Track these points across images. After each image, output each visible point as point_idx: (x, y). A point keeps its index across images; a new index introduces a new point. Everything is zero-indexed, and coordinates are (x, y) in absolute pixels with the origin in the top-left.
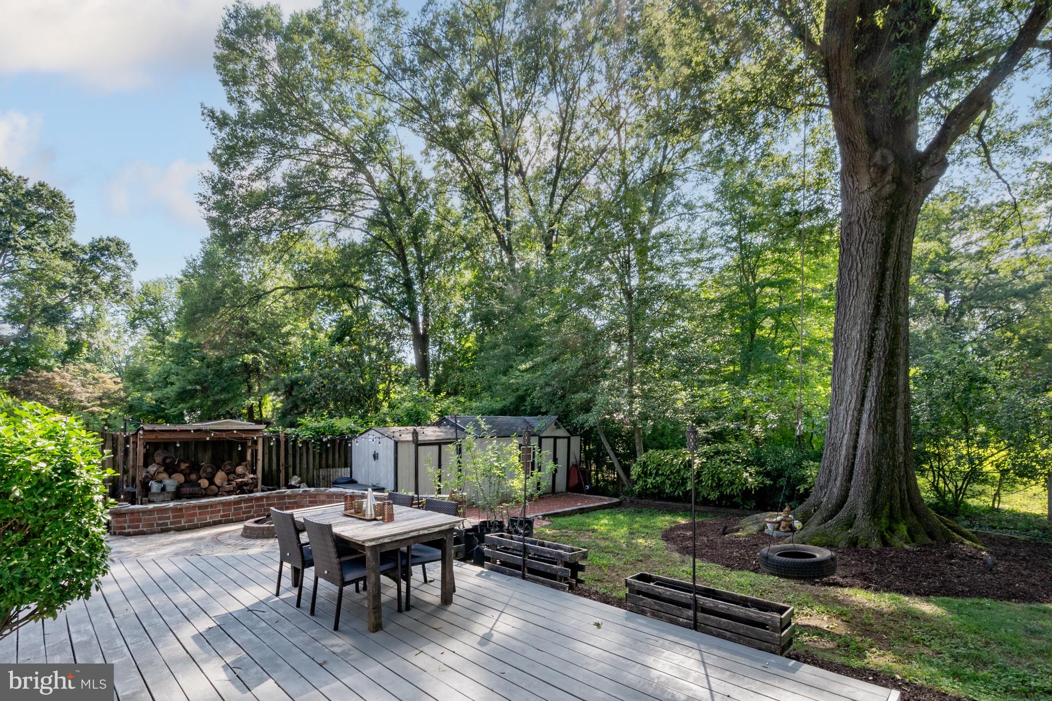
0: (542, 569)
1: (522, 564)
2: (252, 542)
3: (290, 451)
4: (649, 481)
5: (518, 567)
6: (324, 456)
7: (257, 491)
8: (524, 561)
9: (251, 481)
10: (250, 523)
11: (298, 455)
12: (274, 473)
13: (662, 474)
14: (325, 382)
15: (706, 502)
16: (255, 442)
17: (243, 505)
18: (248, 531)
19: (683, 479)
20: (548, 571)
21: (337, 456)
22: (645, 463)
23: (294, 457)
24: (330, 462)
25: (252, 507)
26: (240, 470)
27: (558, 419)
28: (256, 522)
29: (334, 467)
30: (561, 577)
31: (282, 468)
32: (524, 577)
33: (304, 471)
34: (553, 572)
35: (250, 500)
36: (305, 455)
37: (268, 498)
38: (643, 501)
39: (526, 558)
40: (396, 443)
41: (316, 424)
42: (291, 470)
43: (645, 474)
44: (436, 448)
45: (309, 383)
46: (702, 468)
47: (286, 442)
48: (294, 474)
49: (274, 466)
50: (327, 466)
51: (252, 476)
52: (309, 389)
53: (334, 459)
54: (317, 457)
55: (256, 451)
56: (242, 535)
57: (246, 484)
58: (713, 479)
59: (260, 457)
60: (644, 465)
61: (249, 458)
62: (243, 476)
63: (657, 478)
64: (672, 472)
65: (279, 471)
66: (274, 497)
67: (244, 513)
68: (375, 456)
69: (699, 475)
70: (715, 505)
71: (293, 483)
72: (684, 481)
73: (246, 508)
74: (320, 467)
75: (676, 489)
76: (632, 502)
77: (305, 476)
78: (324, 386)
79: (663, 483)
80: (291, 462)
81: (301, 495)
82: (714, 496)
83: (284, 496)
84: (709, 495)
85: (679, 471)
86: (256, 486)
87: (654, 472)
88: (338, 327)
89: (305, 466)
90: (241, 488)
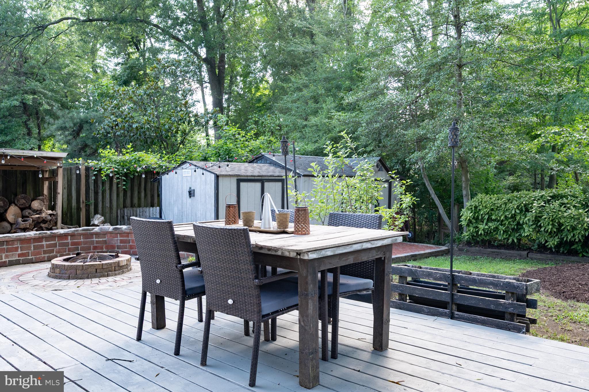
0: (481, 305)
1: (448, 299)
2: (64, 282)
3: (92, 187)
4: (481, 227)
5: (443, 305)
6: (129, 194)
7: (57, 229)
8: (453, 295)
9: (49, 218)
10: (58, 261)
11: (100, 192)
12: (74, 211)
13: (495, 220)
14: (119, 120)
15: (543, 248)
16: (54, 173)
17: (44, 243)
18: (57, 271)
19: (518, 224)
20: (492, 307)
21: (143, 194)
22: (476, 207)
23: (96, 193)
24: (136, 201)
25: (55, 245)
26: (36, 204)
27: (380, 160)
28: (65, 260)
29: (139, 206)
30: (512, 315)
31: (82, 206)
32: (452, 317)
33: (107, 210)
34: (501, 309)
35: (53, 237)
36: (108, 192)
37: (73, 235)
38: (473, 249)
39: (455, 292)
40: (217, 177)
41: (121, 158)
42: (92, 208)
43: (476, 219)
44: (258, 185)
45: (100, 122)
46: (540, 212)
47: (87, 177)
48: (96, 212)
49: (74, 203)
50: (132, 206)
51: (50, 212)
52: (101, 128)
53: (139, 198)
54: (121, 195)
55: (56, 184)
56: (49, 276)
57: (44, 221)
58: (553, 225)
59: (60, 190)
60: (476, 209)
61: (46, 192)
62: (40, 212)
63: (490, 224)
64: (506, 217)
65: (79, 209)
66: (80, 235)
67: (45, 252)
68: (191, 193)
69: (537, 219)
70: (552, 252)
71: (96, 222)
72: (519, 226)
73: (48, 246)
74: (125, 207)
75: (510, 236)
76: (461, 250)
77: (108, 215)
78: (117, 125)
79: (496, 229)
80: (92, 201)
81: (111, 233)
82: (552, 242)
83: (92, 234)
84: (546, 242)
85: (514, 217)
86: (56, 224)
87: (486, 217)
88: (125, 70)
89: (108, 205)
90: (38, 225)
